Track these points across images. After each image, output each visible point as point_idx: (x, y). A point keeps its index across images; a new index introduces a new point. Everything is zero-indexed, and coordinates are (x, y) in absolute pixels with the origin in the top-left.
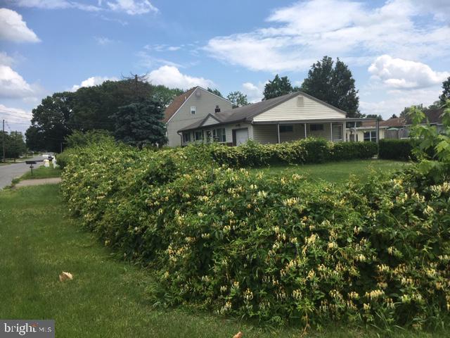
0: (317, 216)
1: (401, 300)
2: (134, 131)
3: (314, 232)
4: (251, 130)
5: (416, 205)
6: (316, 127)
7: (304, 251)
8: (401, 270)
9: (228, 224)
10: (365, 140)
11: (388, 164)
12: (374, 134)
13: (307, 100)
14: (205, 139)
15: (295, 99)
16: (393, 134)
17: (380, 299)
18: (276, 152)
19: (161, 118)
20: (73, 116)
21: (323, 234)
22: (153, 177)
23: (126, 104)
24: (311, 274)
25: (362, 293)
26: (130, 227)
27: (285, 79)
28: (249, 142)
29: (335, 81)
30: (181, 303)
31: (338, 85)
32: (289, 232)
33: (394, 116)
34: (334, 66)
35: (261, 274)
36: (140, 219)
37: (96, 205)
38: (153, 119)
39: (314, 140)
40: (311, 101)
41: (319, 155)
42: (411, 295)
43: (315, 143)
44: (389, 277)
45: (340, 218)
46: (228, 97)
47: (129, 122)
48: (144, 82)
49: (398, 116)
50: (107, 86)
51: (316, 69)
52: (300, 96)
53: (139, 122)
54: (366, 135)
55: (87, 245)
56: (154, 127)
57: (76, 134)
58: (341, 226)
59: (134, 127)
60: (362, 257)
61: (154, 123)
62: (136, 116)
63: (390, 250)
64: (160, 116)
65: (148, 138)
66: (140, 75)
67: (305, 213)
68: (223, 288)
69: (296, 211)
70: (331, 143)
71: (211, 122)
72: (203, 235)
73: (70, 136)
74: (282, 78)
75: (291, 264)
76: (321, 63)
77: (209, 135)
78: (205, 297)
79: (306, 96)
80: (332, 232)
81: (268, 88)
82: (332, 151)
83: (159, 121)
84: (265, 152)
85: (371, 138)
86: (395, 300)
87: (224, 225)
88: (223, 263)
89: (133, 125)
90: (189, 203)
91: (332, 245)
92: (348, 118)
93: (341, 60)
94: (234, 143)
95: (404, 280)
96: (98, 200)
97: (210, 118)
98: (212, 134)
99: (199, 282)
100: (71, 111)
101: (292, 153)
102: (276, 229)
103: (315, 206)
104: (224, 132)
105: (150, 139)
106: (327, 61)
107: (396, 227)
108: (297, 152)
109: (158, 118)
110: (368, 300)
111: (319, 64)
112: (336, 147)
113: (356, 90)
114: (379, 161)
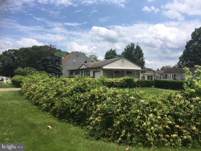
0: (152, 107)
1: (184, 138)
2: (48, 69)
3: (152, 112)
4: (102, 72)
5: (187, 104)
6: (129, 72)
7: (149, 119)
8: (183, 127)
9: (119, 108)
10: (148, 79)
11: (158, 90)
12: (152, 77)
13: (125, 61)
14: (80, 75)
15: (121, 60)
16: (159, 77)
17: (176, 138)
18: (113, 82)
19: (61, 64)
20: (17, 60)
21: (155, 113)
22: (78, 89)
23: (46, 57)
24: (152, 128)
25: (170, 135)
26: (71, 109)
27: (114, 51)
28: (101, 77)
29: (136, 53)
30: (100, 138)
31: (137, 55)
32: (143, 112)
33: (158, 70)
34: (135, 47)
35: (133, 127)
36: (75, 106)
37: (49, 100)
38: (57, 64)
39: (129, 78)
40: (127, 61)
41: (131, 84)
42: (187, 136)
43: (129, 79)
44: (178, 130)
45: (160, 108)
46: (89, 56)
47: (46, 65)
48: (54, 48)
49: (160, 69)
50: (35, 48)
51: (128, 48)
52: (123, 59)
53: (51, 65)
54: (148, 77)
55: (48, 117)
56: (58, 68)
57: (20, 69)
58: (161, 111)
59: (48, 67)
60: (170, 122)
61: (57, 66)
62: (50, 62)
63: (179, 120)
64: (60, 63)
65: (54, 72)
66: (52, 45)
67: (148, 105)
68: (118, 133)
69: (144, 104)
70: (136, 80)
71: (84, 67)
72: (109, 112)
73: (17, 69)
74: (113, 50)
75: (145, 124)
76: (130, 45)
77: (82, 73)
78: (110, 136)
79: (125, 59)
80: (158, 113)
81: (107, 54)
82: (136, 83)
83: (60, 65)
84: (108, 82)
85: (150, 78)
86: (181, 138)
87: (117, 109)
88: (118, 123)
89: (48, 66)
90: (98, 100)
91: (159, 117)
92: (142, 69)
93: (138, 45)
94: (94, 77)
95: (184, 131)
96: (50, 98)
97: (83, 65)
98: (84, 73)
99: (107, 130)
100: (16, 58)
101: (120, 83)
102: (138, 111)
103: (151, 103)
104: (89, 72)
105: (55, 73)
106: (133, 45)
107: (181, 112)
108: (122, 82)
109: (59, 64)
110: (172, 138)
111: (129, 46)
112: (138, 81)
113: (144, 57)
114: (155, 88)
